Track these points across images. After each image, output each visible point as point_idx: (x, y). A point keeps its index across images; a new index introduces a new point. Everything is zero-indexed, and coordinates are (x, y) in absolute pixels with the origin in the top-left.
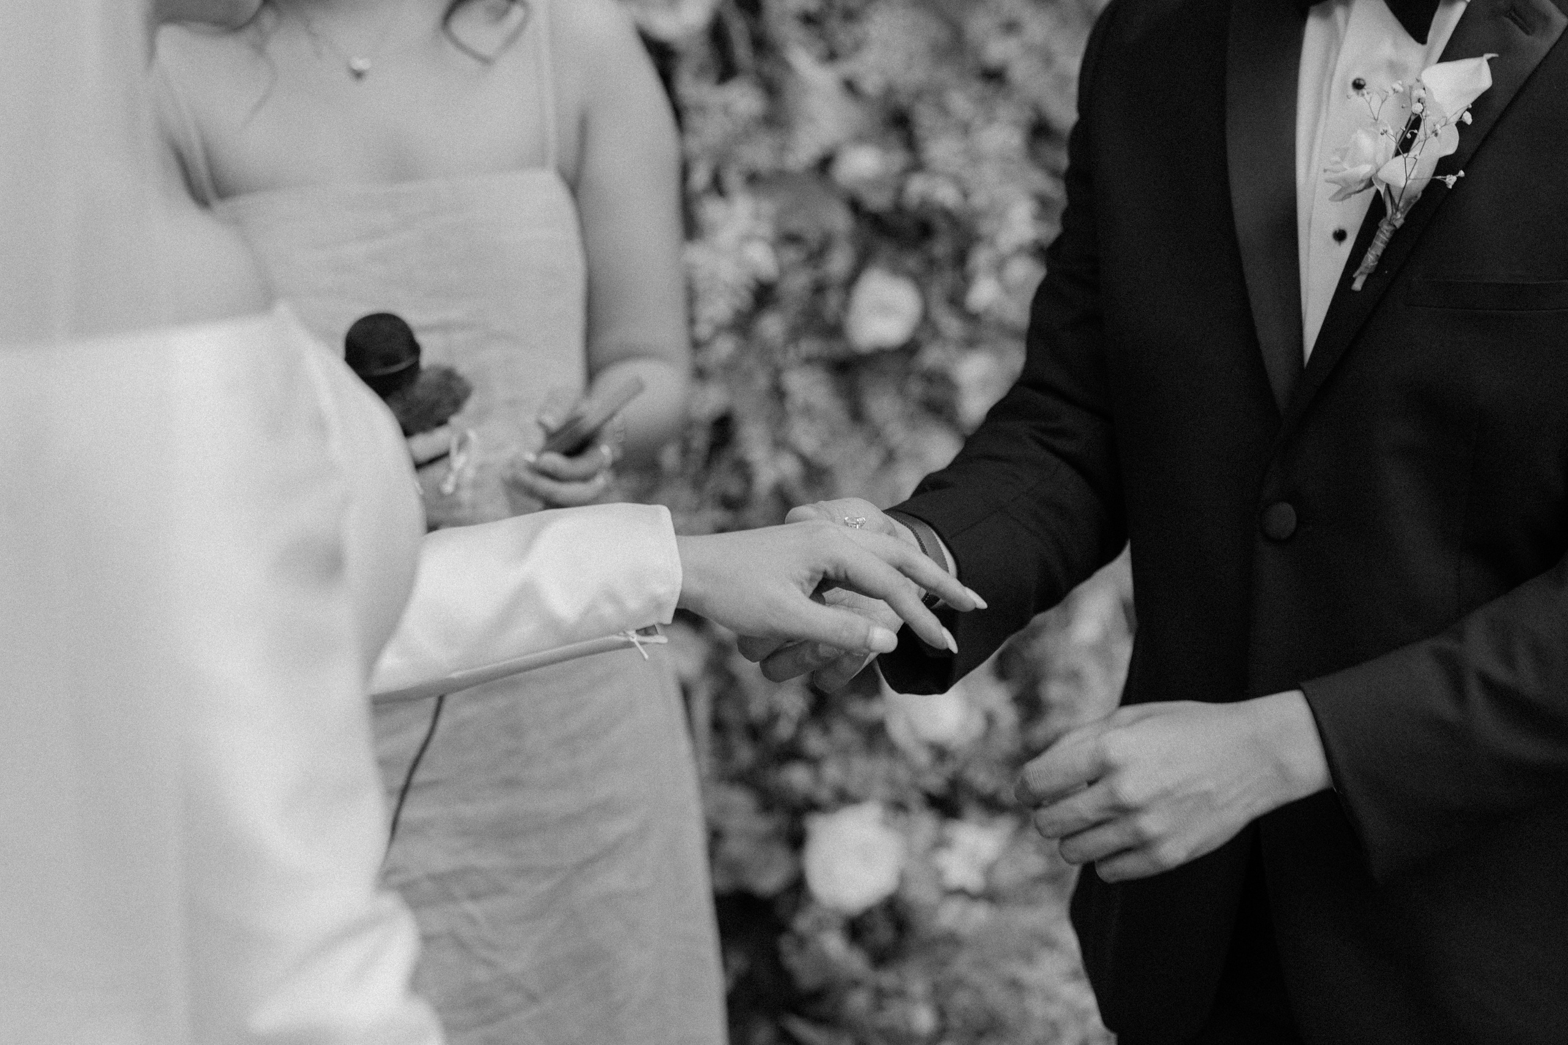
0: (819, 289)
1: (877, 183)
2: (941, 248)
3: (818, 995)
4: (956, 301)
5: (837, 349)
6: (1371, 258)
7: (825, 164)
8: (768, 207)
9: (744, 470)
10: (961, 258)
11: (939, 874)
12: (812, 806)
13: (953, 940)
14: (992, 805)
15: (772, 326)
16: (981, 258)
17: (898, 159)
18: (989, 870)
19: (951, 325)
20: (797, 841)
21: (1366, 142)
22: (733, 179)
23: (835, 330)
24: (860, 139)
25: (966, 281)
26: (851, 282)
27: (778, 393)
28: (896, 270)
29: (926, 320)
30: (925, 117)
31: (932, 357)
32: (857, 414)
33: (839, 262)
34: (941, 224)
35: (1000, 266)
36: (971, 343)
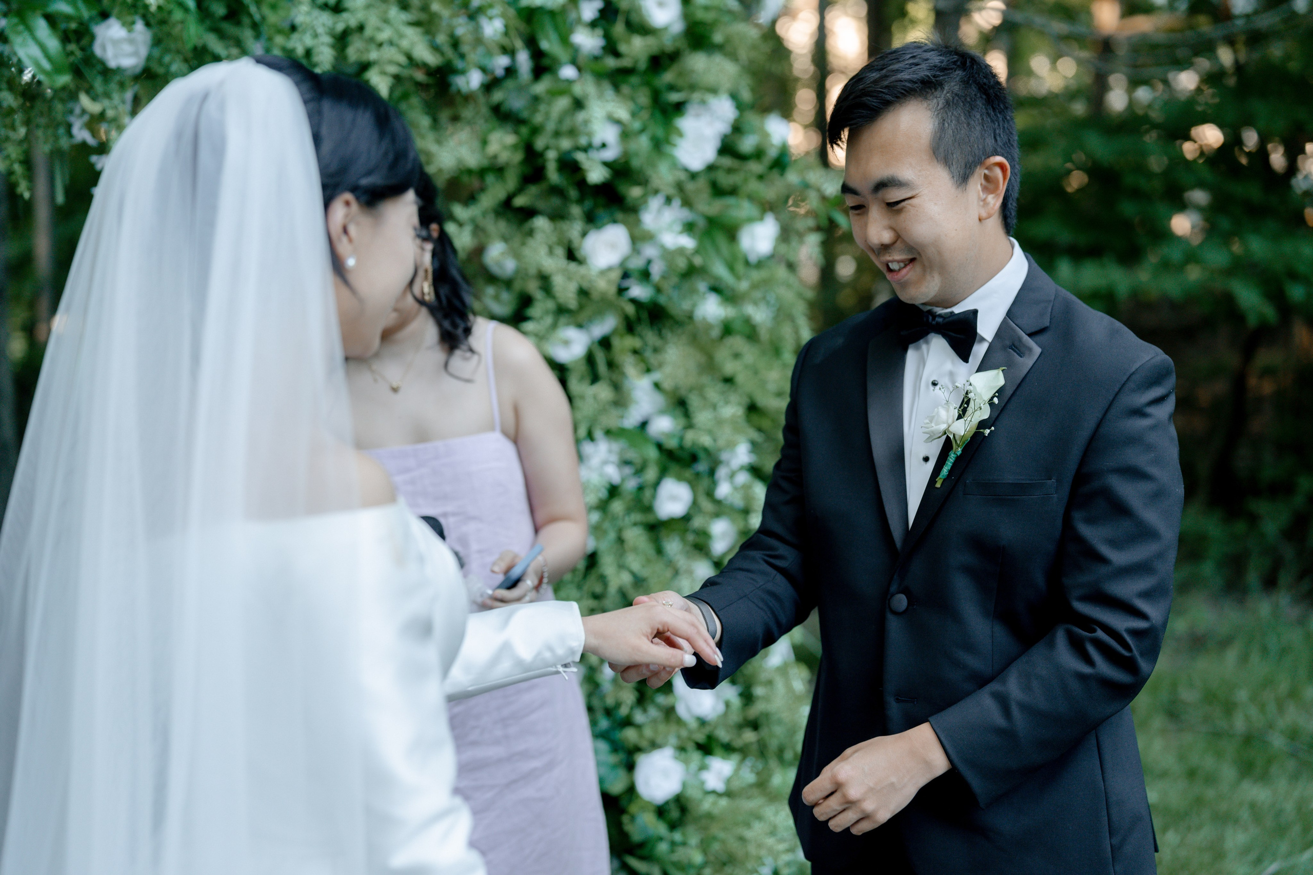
0: (641, 488)
1: (669, 435)
2: (702, 467)
3: (642, 845)
4: (710, 494)
5: (650, 518)
6: (945, 471)
7: (644, 425)
8: (616, 446)
9: (603, 579)
10: (712, 472)
11: (703, 783)
12: (638, 749)
13: (709, 816)
14: (728, 749)
15: (617, 506)
16: (722, 472)
17: (682, 422)
18: (728, 781)
19: (706, 505)
20: (630, 767)
21: (943, 413)
22: (598, 434)
23: (648, 509)
24: (662, 412)
25: (714, 484)
26: (656, 484)
27: (620, 540)
28: (680, 478)
29: (695, 504)
30: (694, 401)
31: (697, 522)
32: (660, 551)
33: (651, 474)
34: (702, 455)
35: (732, 476)
36: (717, 515)
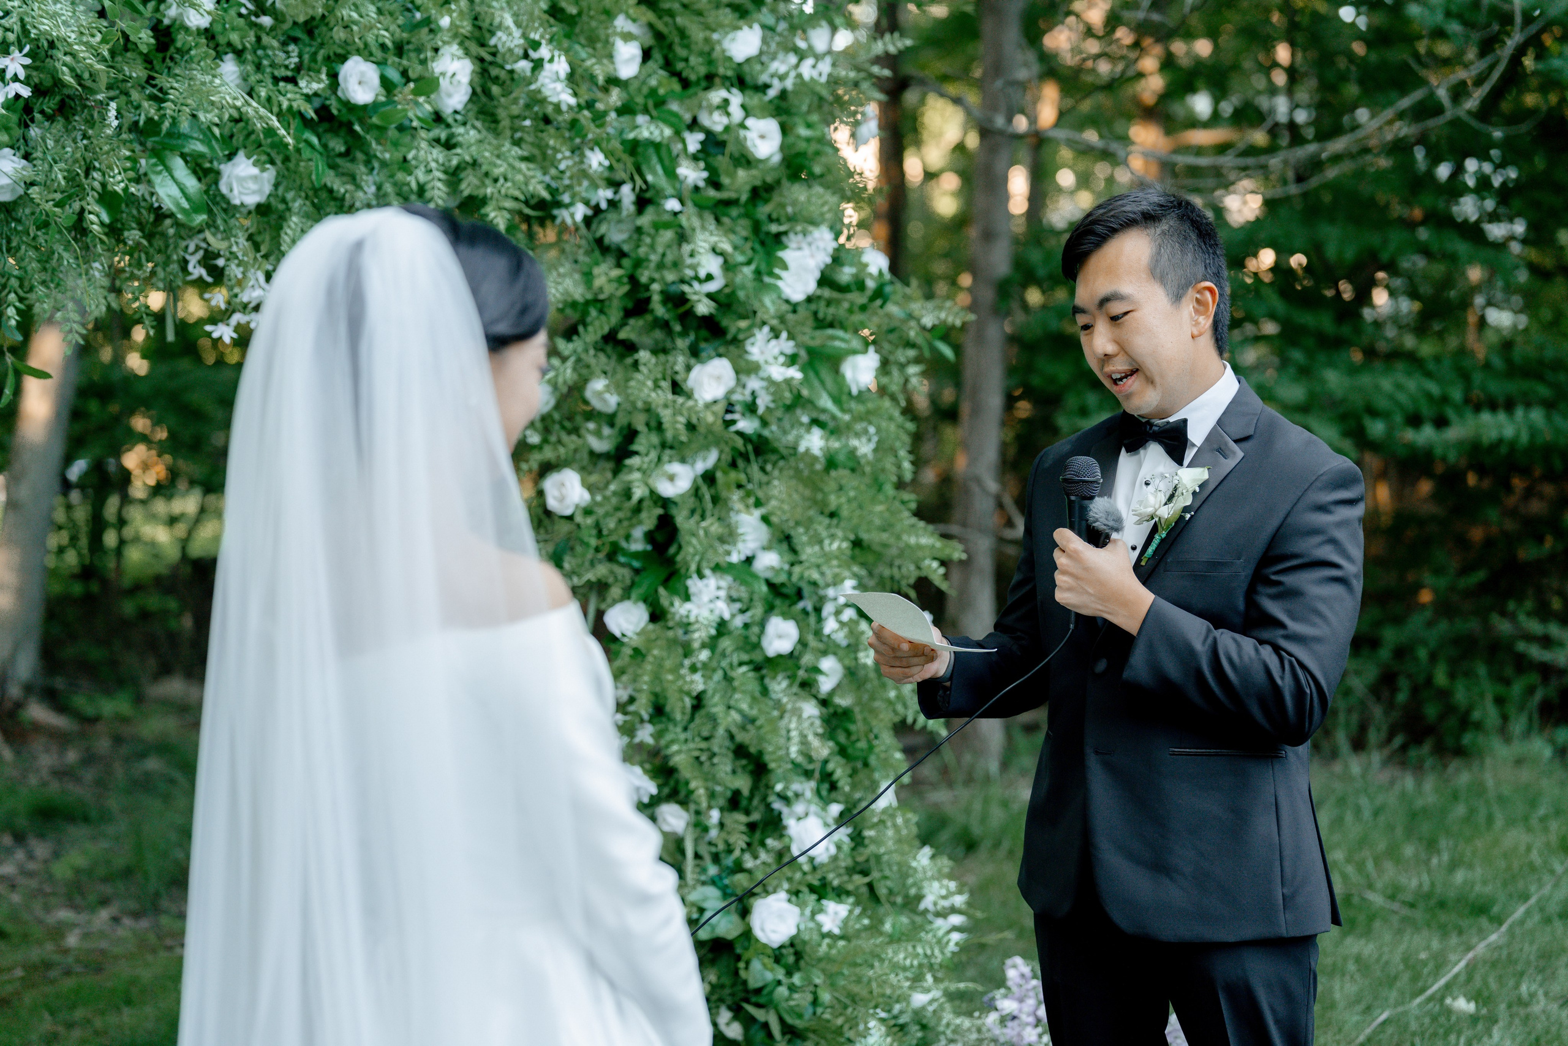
0: (746, 626)
1: (777, 571)
2: (807, 604)
3: (758, 991)
4: (818, 633)
5: (757, 657)
6: (1150, 551)
7: (749, 560)
8: (726, 581)
9: (713, 720)
10: (818, 610)
11: (819, 926)
12: (751, 894)
13: (828, 958)
14: (840, 894)
15: (726, 643)
16: (828, 609)
17: (789, 557)
18: (846, 922)
19: (812, 642)
20: (745, 912)
22: (707, 570)
23: (757, 646)
24: (766, 548)
25: (820, 620)
26: (762, 624)
27: (728, 679)
28: (786, 616)
29: (802, 643)
30: (800, 536)
31: (807, 659)
32: (765, 691)
33: (758, 611)
34: (807, 590)
35: (838, 613)
36: (824, 653)
